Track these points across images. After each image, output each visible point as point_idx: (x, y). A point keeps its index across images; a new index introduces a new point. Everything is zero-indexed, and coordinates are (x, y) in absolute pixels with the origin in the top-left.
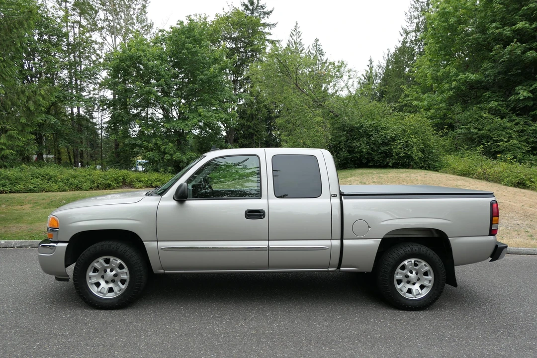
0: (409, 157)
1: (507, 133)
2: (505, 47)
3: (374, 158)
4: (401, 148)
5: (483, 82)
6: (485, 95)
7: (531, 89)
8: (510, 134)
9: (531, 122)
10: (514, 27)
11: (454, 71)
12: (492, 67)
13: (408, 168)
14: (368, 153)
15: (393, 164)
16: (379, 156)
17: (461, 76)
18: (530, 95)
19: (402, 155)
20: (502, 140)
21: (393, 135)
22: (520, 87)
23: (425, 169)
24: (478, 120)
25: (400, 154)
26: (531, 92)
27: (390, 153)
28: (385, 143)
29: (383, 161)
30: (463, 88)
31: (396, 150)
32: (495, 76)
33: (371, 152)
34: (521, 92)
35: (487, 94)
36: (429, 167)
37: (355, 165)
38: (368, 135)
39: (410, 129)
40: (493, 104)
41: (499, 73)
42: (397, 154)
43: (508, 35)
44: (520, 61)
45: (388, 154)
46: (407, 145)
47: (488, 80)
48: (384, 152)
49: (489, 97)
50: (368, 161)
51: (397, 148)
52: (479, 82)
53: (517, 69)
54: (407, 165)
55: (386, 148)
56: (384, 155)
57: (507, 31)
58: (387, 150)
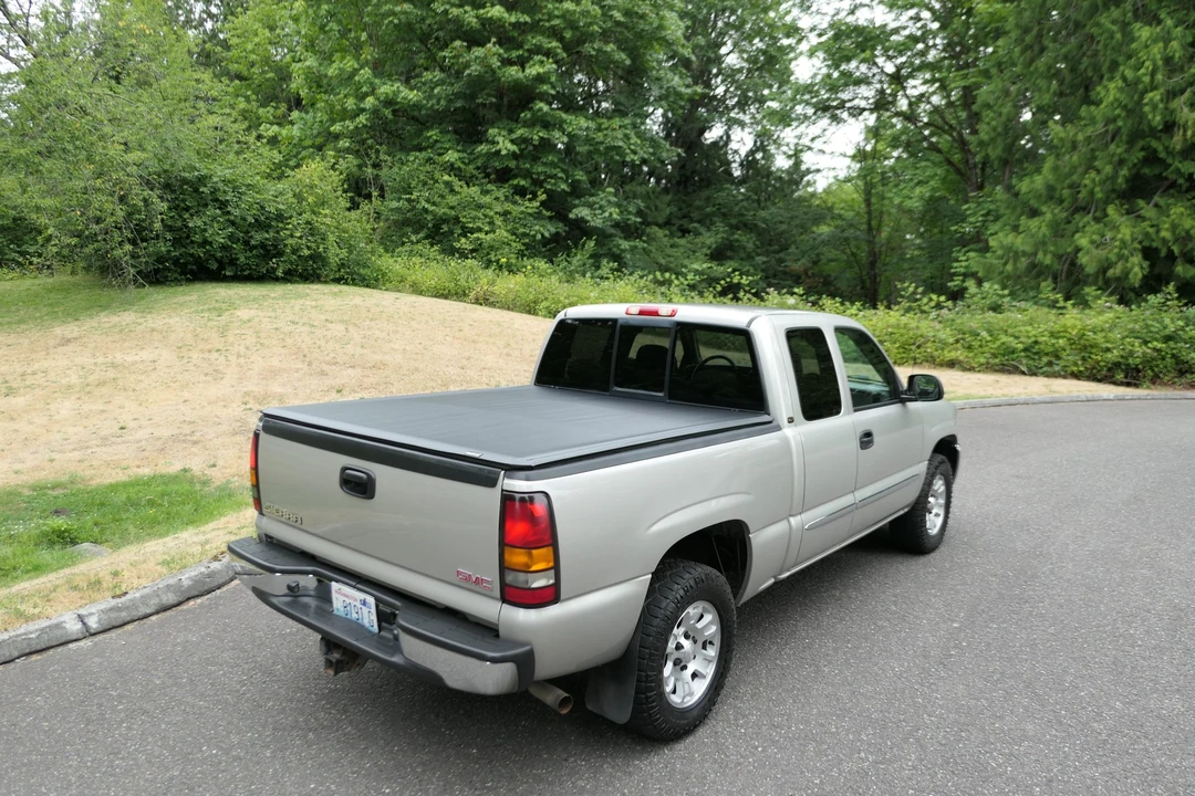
0: (316, 257)
1: (486, 216)
2: (469, 48)
3: (238, 259)
4: (300, 238)
5: (423, 107)
6: (431, 136)
7: (514, 136)
8: (492, 217)
9: (517, 198)
10: (482, 11)
11: (366, 73)
12: (442, 82)
13: (312, 282)
14: (224, 247)
15: (285, 273)
16: (248, 253)
17: (386, 89)
18: (514, 148)
19: (306, 252)
20: (480, 230)
21: (281, 207)
22: (496, 130)
23: (346, 283)
24: (425, 184)
25: (300, 249)
26: (512, 141)
27: (275, 247)
28: (260, 225)
29: (257, 265)
30: (387, 113)
31: (290, 241)
32: (450, 101)
33: (229, 243)
34: (500, 139)
35: (433, 134)
36: (353, 280)
37: (185, 274)
38: (217, 200)
39: (311, 194)
40: (452, 156)
41: (457, 96)
42: (294, 251)
43: (473, 24)
44: (492, 81)
45: (271, 251)
46: (312, 230)
47: (433, 105)
48: (263, 245)
49: (436, 141)
50: (222, 266)
51: (294, 237)
52: (417, 106)
53: (489, 95)
54: (312, 275)
55: (267, 236)
56: (262, 251)
57: (470, 16)
58: (266, 239)
